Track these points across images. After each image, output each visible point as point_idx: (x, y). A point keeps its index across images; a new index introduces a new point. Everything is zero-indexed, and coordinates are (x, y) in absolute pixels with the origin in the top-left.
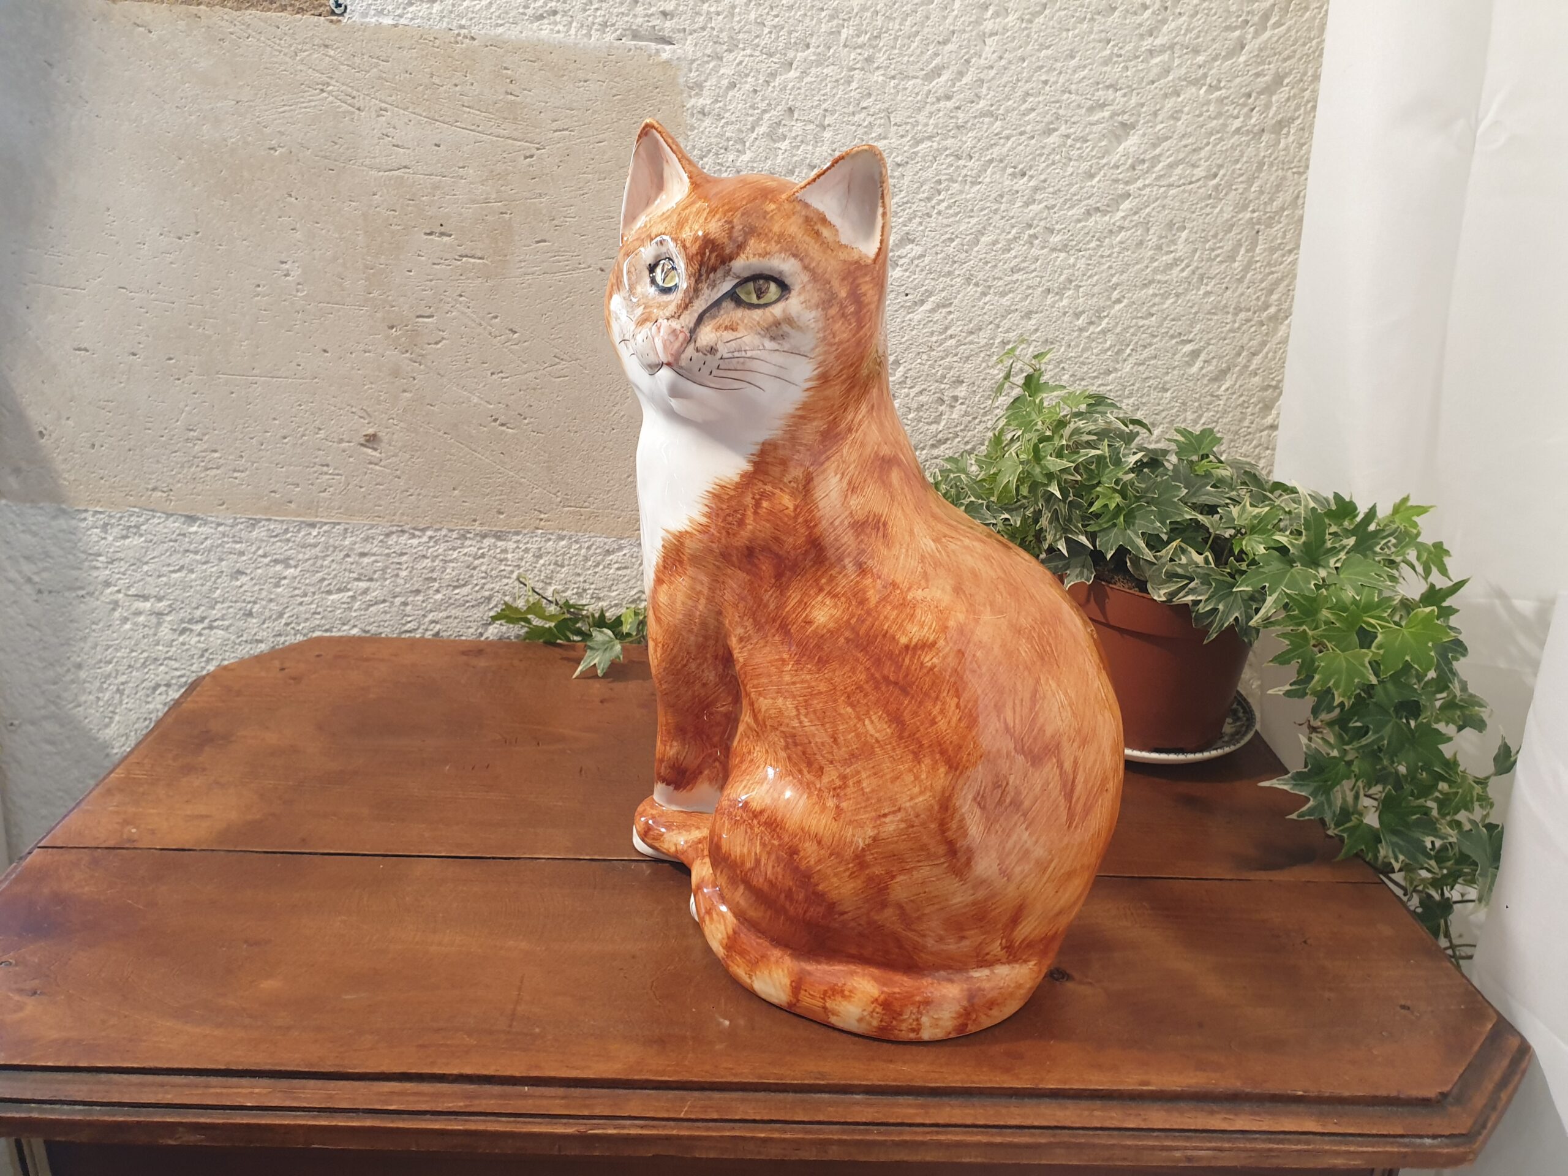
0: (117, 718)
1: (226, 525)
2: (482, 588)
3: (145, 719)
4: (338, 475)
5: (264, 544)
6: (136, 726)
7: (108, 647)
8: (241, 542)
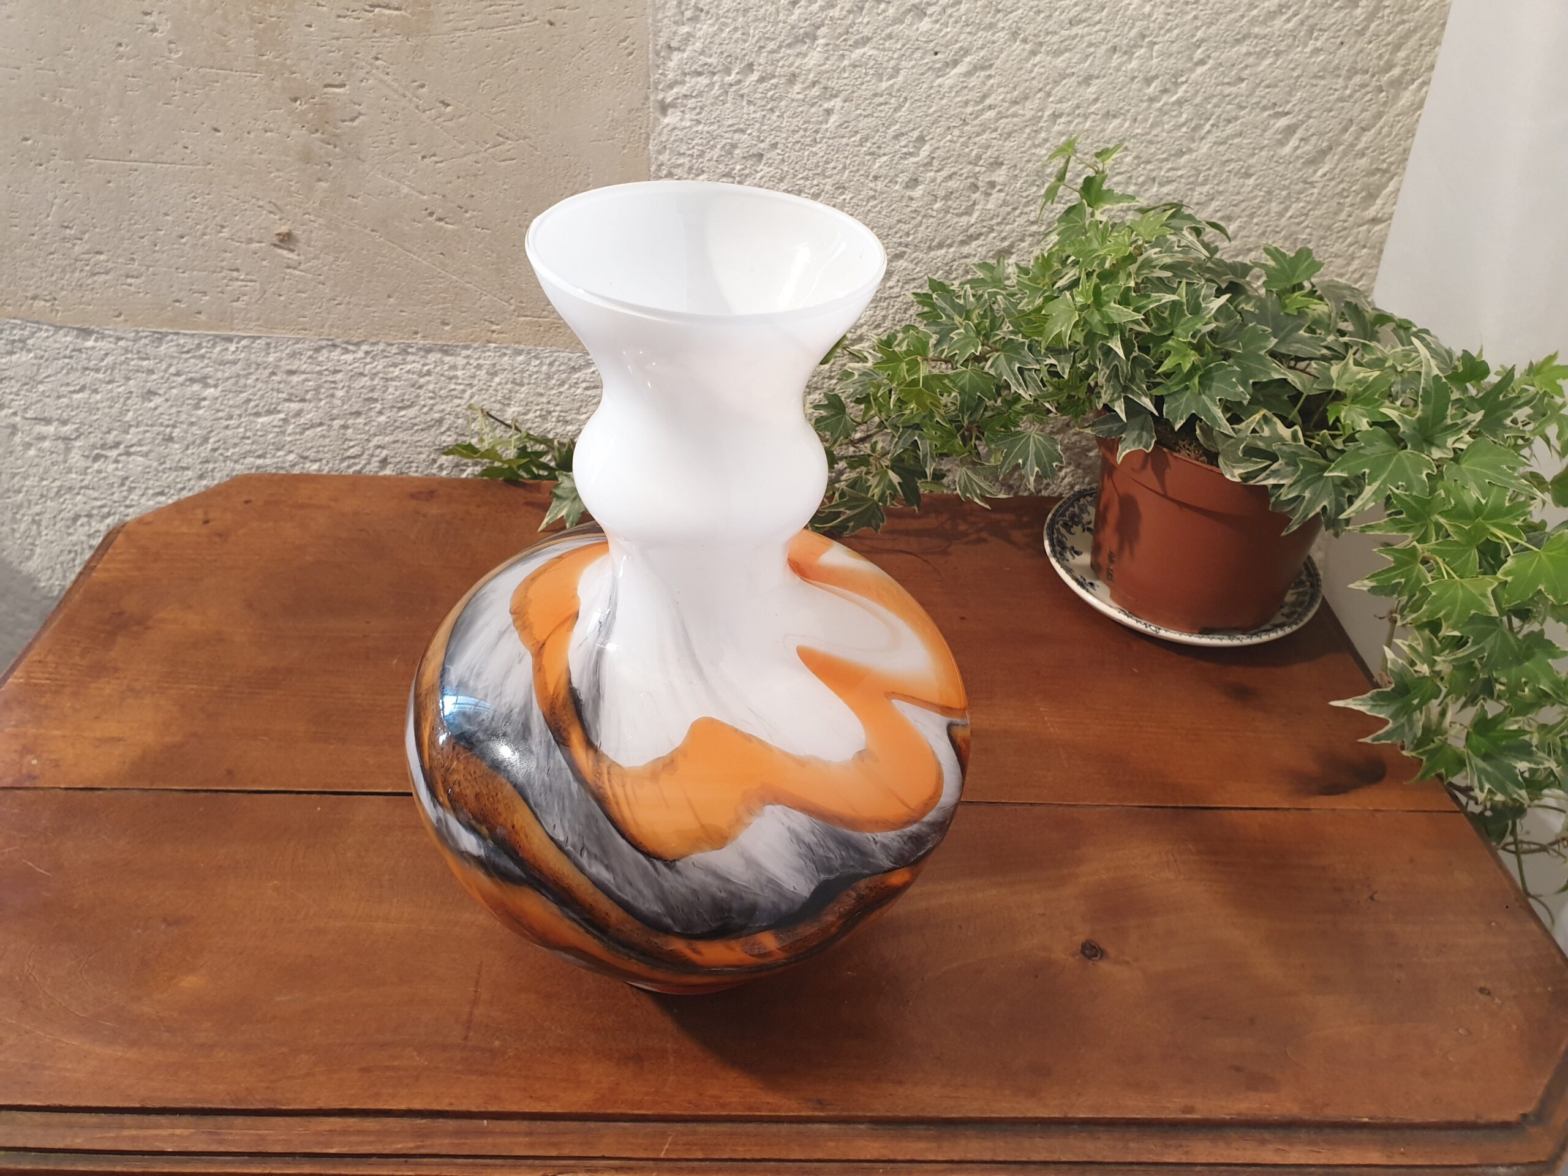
0: (38, 550)
1: (127, 340)
2: (431, 409)
3: (70, 552)
4: (251, 281)
5: (175, 361)
6: (61, 558)
7: (14, 475)
8: (147, 359)
